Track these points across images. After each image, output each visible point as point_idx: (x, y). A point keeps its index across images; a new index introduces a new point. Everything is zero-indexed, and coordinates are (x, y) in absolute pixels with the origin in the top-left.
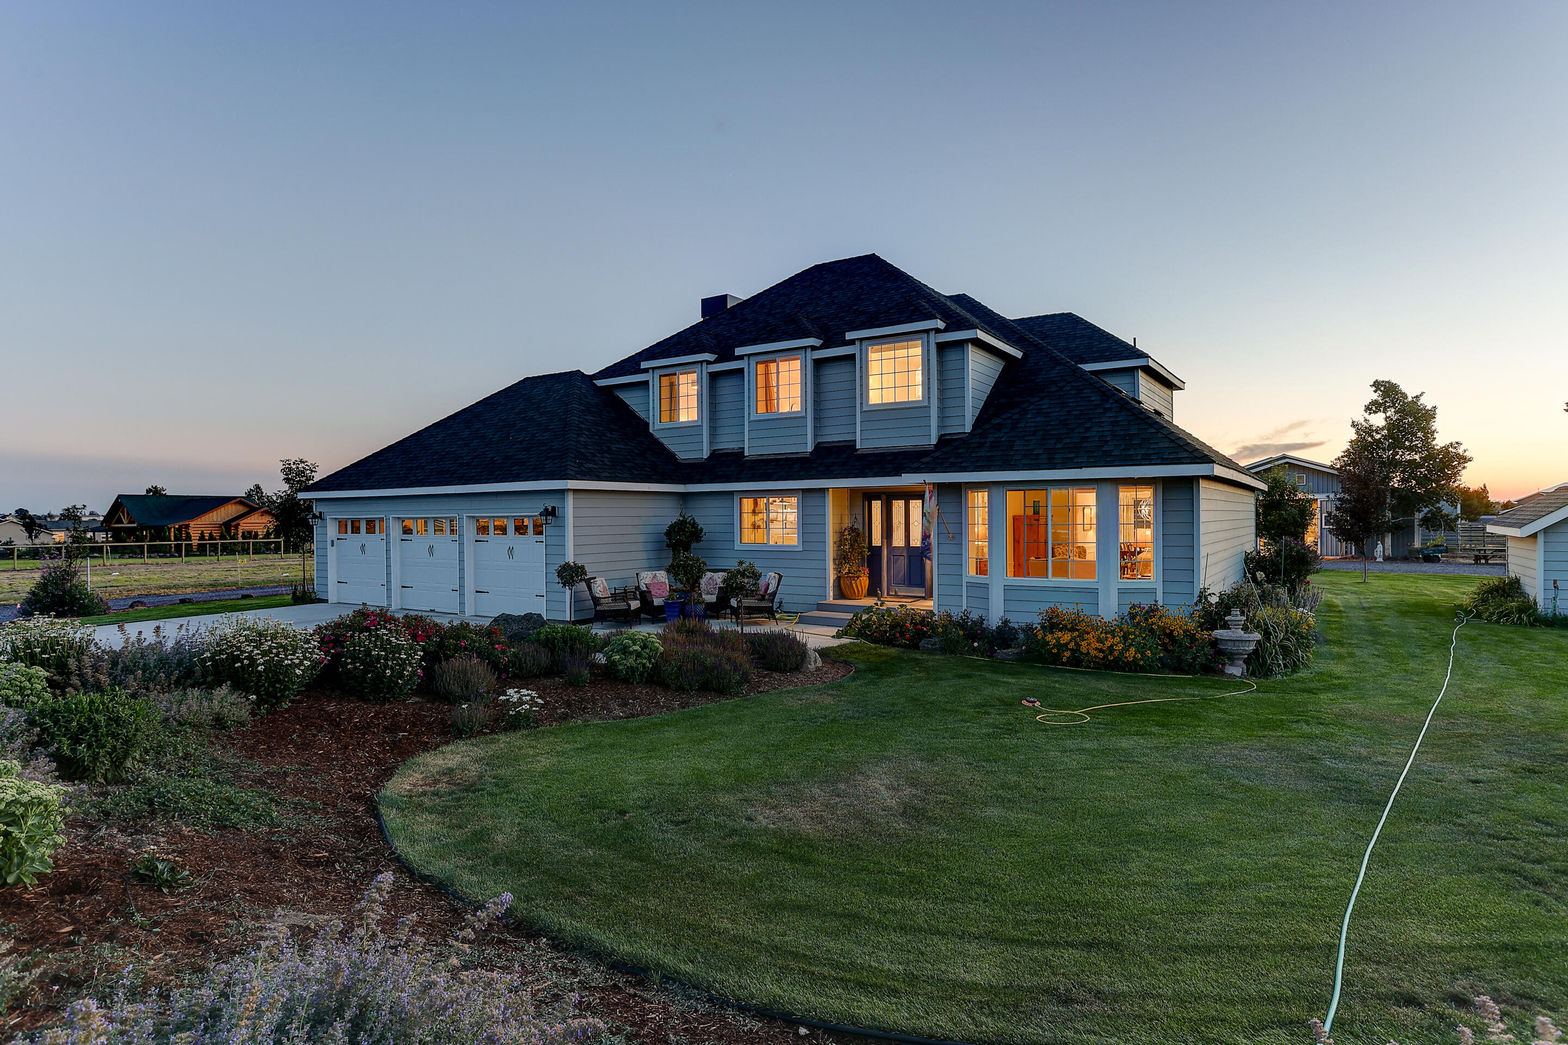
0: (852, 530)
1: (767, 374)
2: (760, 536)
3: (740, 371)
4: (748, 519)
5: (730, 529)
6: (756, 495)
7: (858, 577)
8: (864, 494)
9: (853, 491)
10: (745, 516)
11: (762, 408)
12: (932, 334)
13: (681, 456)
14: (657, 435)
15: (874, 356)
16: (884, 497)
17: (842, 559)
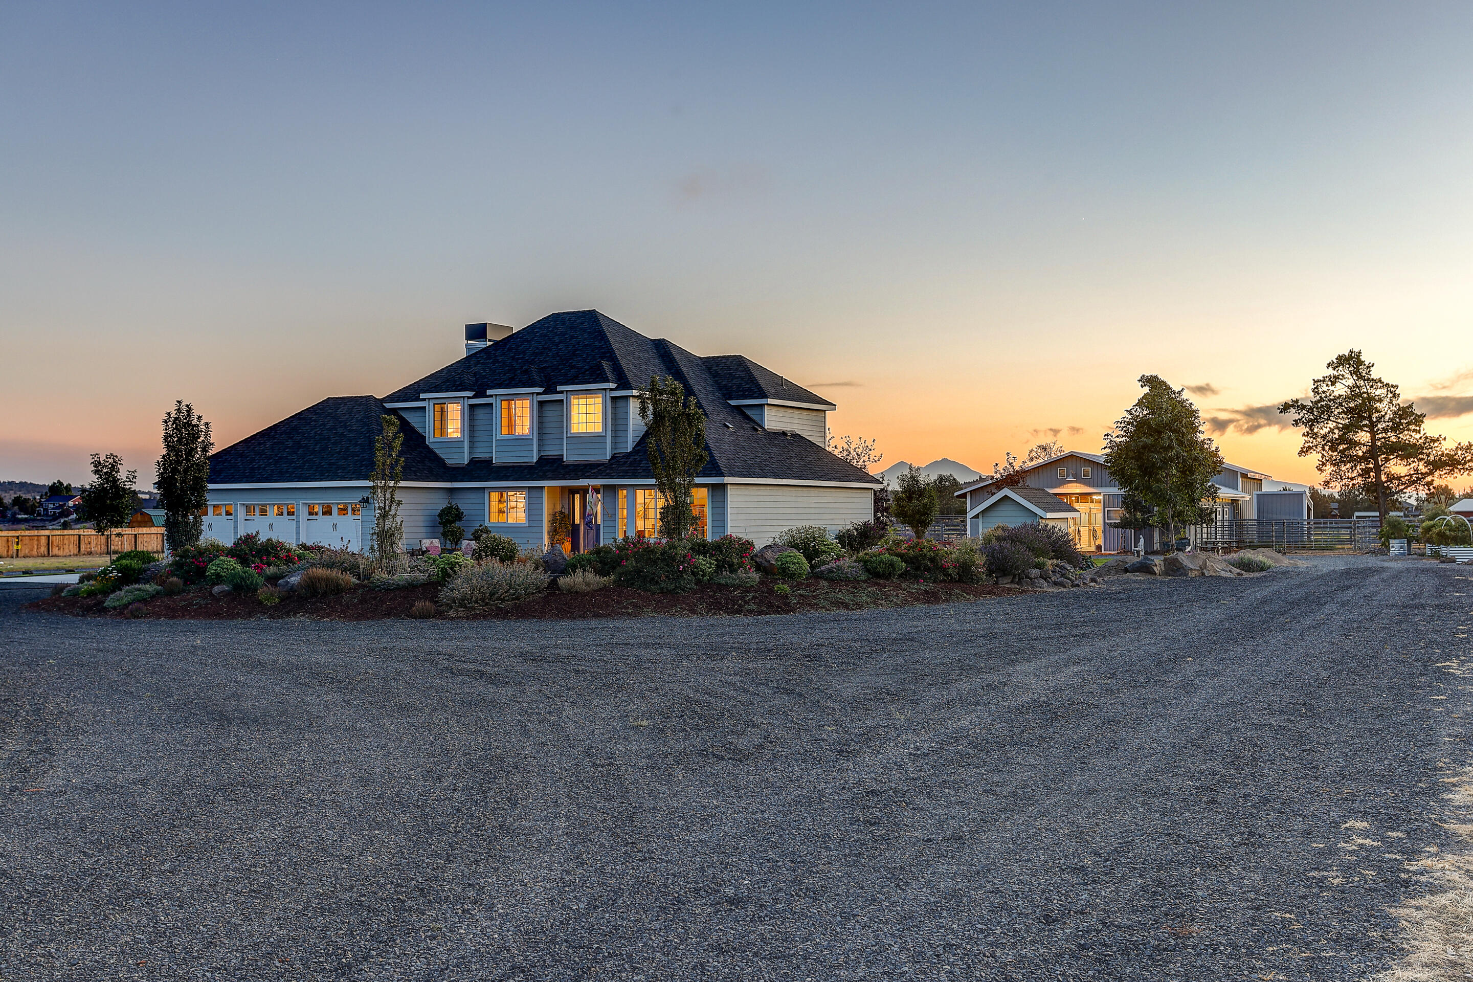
0: (561, 513)
1: (509, 408)
2: (502, 518)
3: (490, 405)
4: (495, 506)
5: (482, 512)
6: (501, 490)
7: (563, 543)
8: (569, 490)
9: (563, 488)
10: (492, 504)
11: (505, 431)
12: (608, 391)
13: (449, 462)
14: (431, 446)
15: (574, 401)
16: (581, 492)
17: (554, 532)
